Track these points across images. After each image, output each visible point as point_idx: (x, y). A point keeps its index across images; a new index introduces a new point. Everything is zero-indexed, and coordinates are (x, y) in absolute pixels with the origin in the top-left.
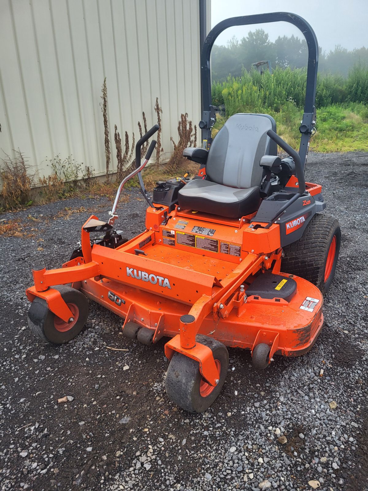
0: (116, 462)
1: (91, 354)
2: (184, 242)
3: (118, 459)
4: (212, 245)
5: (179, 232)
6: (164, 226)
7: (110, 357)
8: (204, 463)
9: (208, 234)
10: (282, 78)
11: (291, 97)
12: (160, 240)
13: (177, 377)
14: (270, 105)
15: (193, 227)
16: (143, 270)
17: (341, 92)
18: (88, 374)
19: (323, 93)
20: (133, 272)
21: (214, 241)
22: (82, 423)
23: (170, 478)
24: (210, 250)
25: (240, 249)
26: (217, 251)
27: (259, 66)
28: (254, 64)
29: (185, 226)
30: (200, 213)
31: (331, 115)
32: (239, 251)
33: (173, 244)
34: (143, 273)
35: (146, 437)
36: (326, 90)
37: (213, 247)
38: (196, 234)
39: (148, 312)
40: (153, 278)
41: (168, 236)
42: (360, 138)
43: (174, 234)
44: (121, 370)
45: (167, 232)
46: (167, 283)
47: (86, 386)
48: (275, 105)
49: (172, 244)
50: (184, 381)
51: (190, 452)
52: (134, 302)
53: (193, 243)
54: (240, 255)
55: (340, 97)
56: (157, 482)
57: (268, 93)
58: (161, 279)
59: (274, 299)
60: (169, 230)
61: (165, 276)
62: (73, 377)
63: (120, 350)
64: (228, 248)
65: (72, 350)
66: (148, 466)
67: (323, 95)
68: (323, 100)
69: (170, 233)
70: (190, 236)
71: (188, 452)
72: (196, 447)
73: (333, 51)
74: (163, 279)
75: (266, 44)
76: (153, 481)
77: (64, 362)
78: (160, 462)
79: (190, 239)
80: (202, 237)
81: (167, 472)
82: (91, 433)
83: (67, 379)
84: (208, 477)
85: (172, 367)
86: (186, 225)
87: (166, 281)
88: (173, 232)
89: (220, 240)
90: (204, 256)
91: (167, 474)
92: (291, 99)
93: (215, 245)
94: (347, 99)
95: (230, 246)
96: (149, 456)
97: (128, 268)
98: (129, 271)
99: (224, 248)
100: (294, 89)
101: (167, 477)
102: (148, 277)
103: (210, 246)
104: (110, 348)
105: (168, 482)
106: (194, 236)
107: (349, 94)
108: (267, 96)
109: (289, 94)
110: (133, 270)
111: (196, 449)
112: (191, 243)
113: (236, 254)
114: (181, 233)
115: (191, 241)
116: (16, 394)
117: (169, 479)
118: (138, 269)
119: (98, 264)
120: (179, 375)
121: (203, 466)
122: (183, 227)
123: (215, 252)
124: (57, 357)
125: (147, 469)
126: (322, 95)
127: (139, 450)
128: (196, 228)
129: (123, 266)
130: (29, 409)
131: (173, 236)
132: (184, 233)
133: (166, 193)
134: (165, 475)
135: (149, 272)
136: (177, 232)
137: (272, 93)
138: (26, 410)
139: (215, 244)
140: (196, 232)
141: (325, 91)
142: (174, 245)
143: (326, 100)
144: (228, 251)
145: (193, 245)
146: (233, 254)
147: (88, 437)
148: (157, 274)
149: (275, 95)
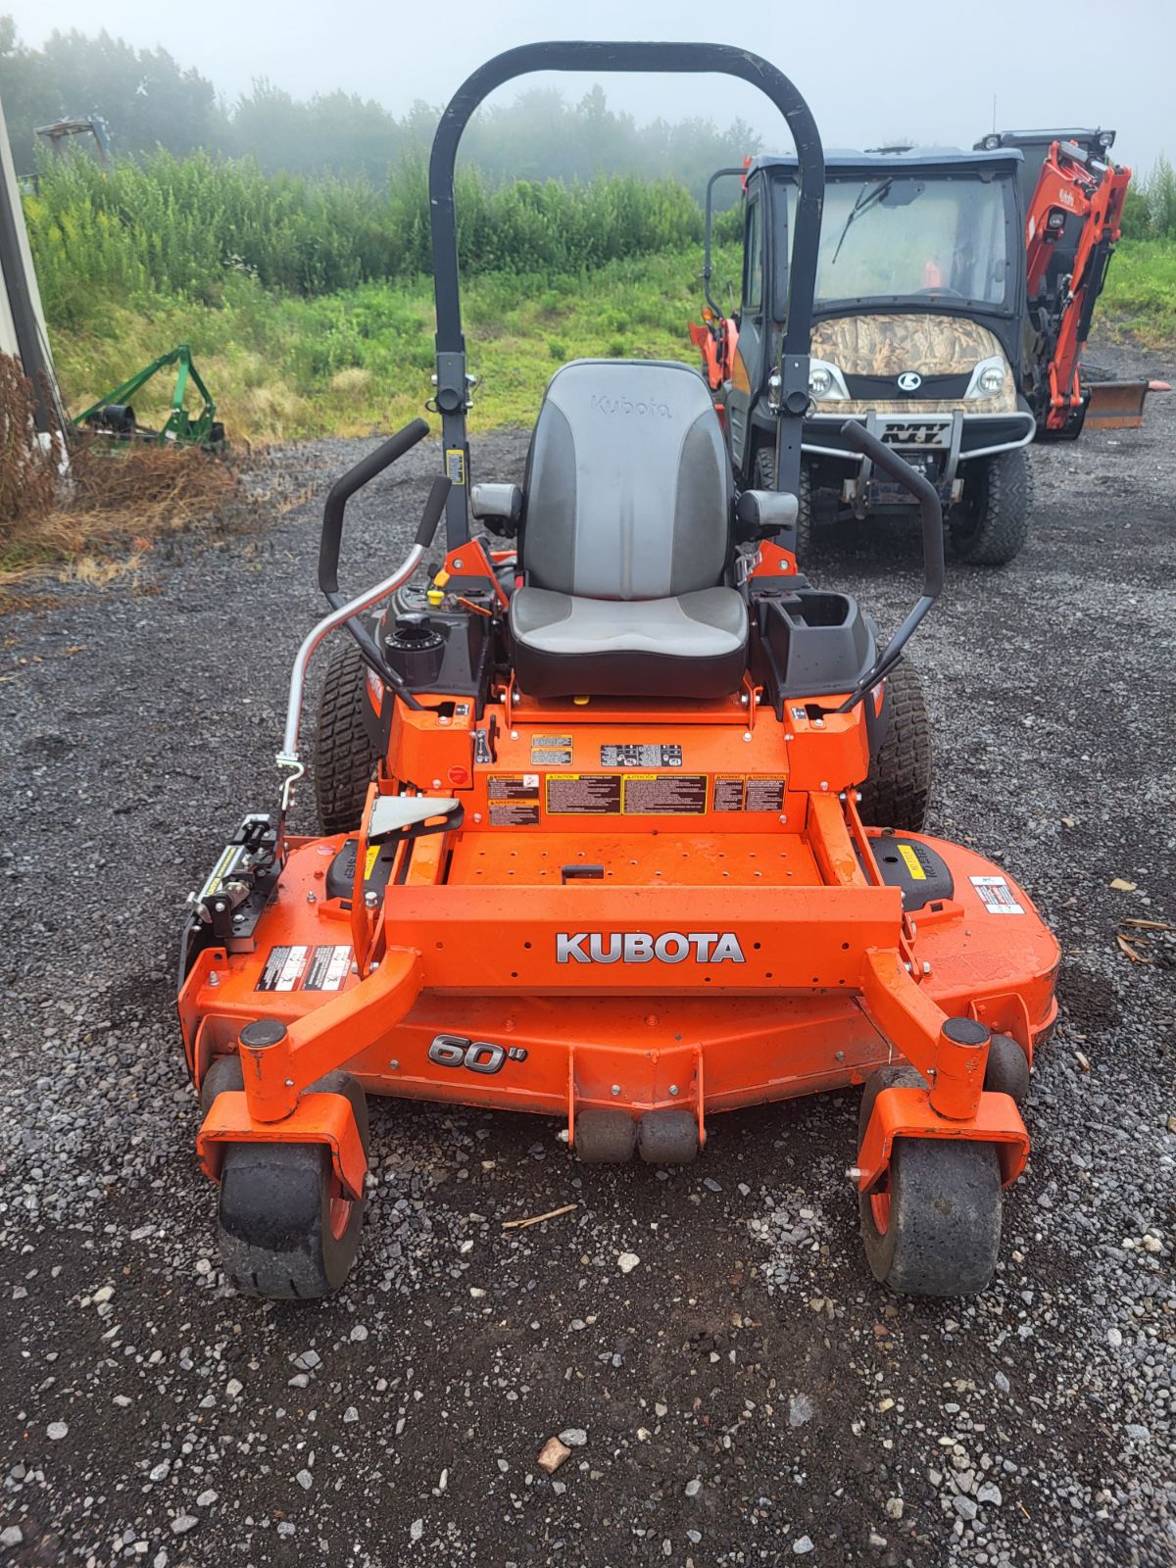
0: (913, 1533)
1: (468, 1270)
2: (576, 803)
3: (912, 1524)
4: (682, 795)
5: (555, 777)
6: (491, 767)
7: (545, 1251)
8: (1097, 1408)
9: (665, 764)
10: (190, 188)
11: (236, 256)
12: (477, 816)
13: (947, 1212)
14: (179, 281)
15: (599, 752)
16: (625, 929)
17: (382, 240)
18: (535, 1338)
19: (331, 244)
20: (585, 945)
21: (692, 781)
22: (694, 1488)
23: (1072, 1489)
24: (676, 810)
25: (782, 790)
26: (701, 810)
27: (58, 137)
28: (41, 129)
29: (568, 753)
30: (598, 701)
31: (379, 315)
32: (780, 794)
33: (530, 820)
34: (630, 939)
35: (904, 1423)
36: (341, 233)
37: (688, 801)
38: (621, 769)
39: (647, 1059)
40: (672, 947)
41: (509, 797)
42: (492, 388)
43: (536, 784)
44: (617, 1275)
45: (508, 785)
46: (728, 949)
47: (574, 1372)
48: (194, 282)
49: (526, 821)
50: (973, 1216)
51: (1043, 1399)
52: (572, 1045)
53: (610, 800)
54: (780, 805)
55: (385, 258)
56: (1053, 1518)
57: (157, 240)
58: (703, 940)
59: (928, 907)
60: (517, 777)
61: (720, 928)
62: (497, 1370)
63: (549, 1215)
64: (740, 792)
65: (386, 1287)
66: (993, 1494)
67: (335, 252)
68: (336, 267)
69: (521, 784)
70: (599, 781)
71: (1040, 1401)
72: (1041, 1376)
73: (249, 95)
74: (714, 937)
75: (11, 54)
76: (1044, 1523)
77: (407, 1337)
78: (1010, 1466)
79: (603, 790)
80: (645, 777)
81: (1050, 1478)
82: (762, 1500)
83: (485, 1384)
84: (1138, 1431)
85: (918, 1191)
86: (569, 749)
87: (729, 940)
88: (531, 781)
89: (712, 775)
90: (656, 833)
91: (1054, 1484)
92: (237, 262)
93: (695, 792)
94: (403, 266)
95: (748, 784)
96: (964, 1466)
97: (562, 939)
98: (565, 944)
99: (726, 793)
100: (240, 227)
101: (1062, 1493)
102: (653, 946)
103: (677, 800)
104: (515, 1224)
105: (1075, 1503)
106: (616, 780)
107: (408, 249)
108: (158, 248)
109: (227, 242)
110: (588, 938)
111: (1045, 1382)
112: (603, 802)
113: (767, 806)
114: (564, 777)
115: (604, 795)
116: (363, 1525)
117: (1071, 1494)
118: (606, 930)
119: (419, 953)
120: (950, 1204)
121: (1104, 1415)
122: (566, 758)
123: (696, 814)
124: (360, 1333)
125: (998, 1502)
126: (330, 252)
127: (927, 1466)
128: (611, 752)
129: (536, 937)
130: (473, 1545)
131: (533, 793)
132: (576, 777)
133: (439, 653)
134: (1053, 1490)
135: (655, 929)
136: (548, 777)
137: (174, 239)
138: (468, 1554)
139: (696, 790)
140: (621, 764)
141: (336, 236)
142: (536, 821)
143: (347, 265)
144: (739, 802)
145: (614, 807)
146: (757, 808)
147: (764, 1514)
148: (686, 929)
149: (184, 248)
